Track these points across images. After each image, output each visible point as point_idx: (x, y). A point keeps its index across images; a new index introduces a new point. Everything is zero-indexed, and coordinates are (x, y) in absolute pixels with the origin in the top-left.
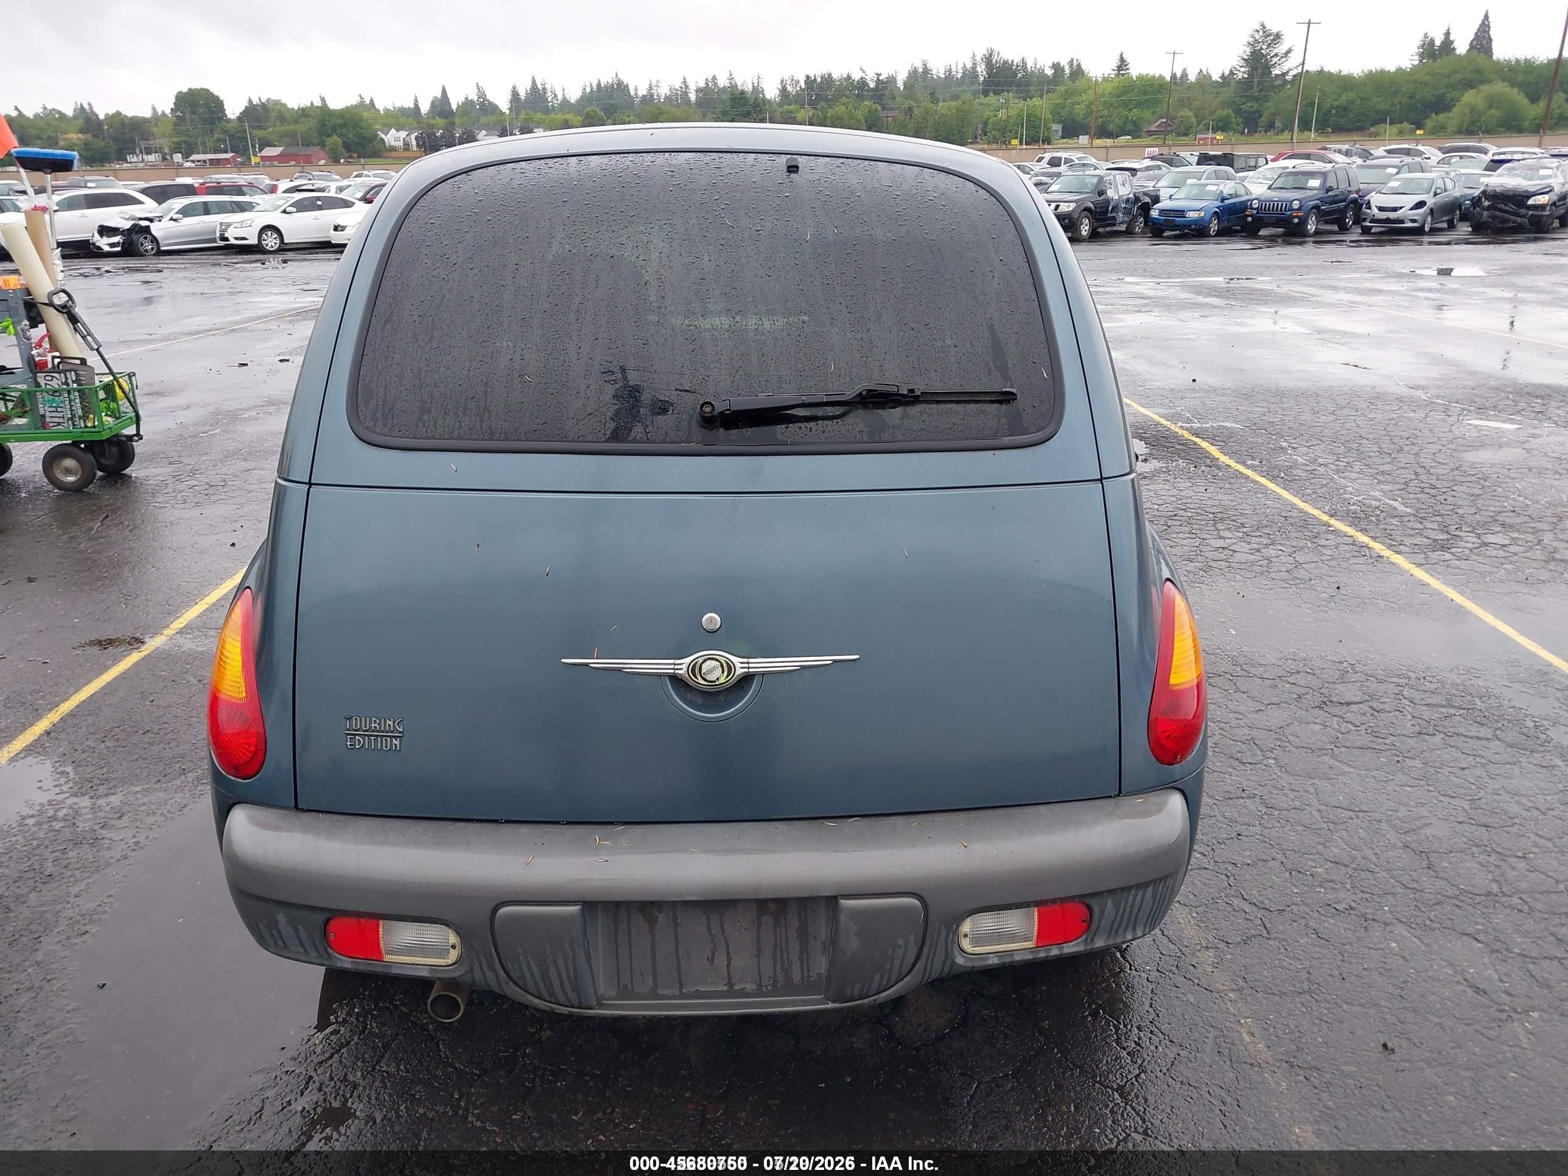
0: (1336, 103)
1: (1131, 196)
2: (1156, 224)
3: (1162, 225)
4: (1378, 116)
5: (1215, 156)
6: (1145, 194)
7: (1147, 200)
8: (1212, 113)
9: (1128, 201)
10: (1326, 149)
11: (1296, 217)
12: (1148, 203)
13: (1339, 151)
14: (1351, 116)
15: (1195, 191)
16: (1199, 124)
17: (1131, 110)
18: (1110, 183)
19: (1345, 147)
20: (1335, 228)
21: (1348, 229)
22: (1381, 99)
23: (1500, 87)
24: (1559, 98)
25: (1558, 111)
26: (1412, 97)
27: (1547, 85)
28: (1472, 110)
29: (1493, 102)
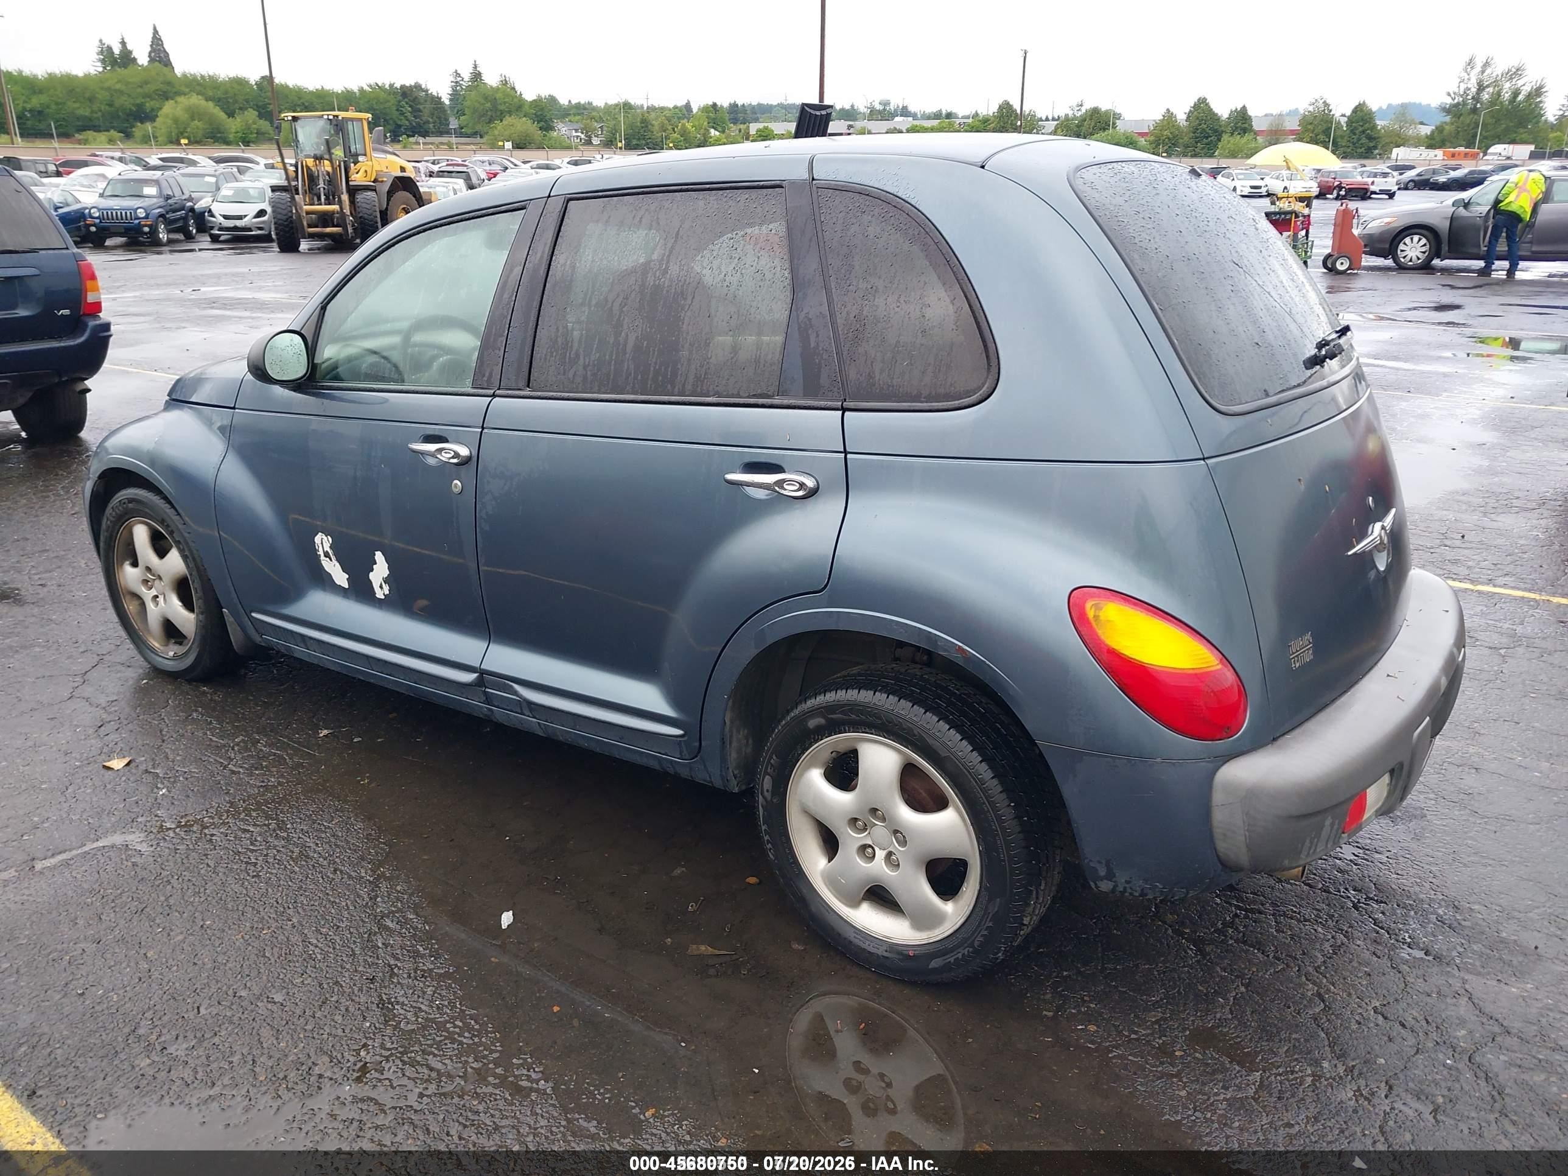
0: (28, 106)
4: (80, 123)
10: (95, 156)
11: (146, 226)
13: (112, 158)
19: (118, 154)
20: (181, 237)
21: (194, 238)
22: (78, 105)
23: (195, 100)
24: (251, 115)
25: (254, 126)
26: (110, 105)
27: (236, 102)
28: (176, 121)
29: (194, 114)
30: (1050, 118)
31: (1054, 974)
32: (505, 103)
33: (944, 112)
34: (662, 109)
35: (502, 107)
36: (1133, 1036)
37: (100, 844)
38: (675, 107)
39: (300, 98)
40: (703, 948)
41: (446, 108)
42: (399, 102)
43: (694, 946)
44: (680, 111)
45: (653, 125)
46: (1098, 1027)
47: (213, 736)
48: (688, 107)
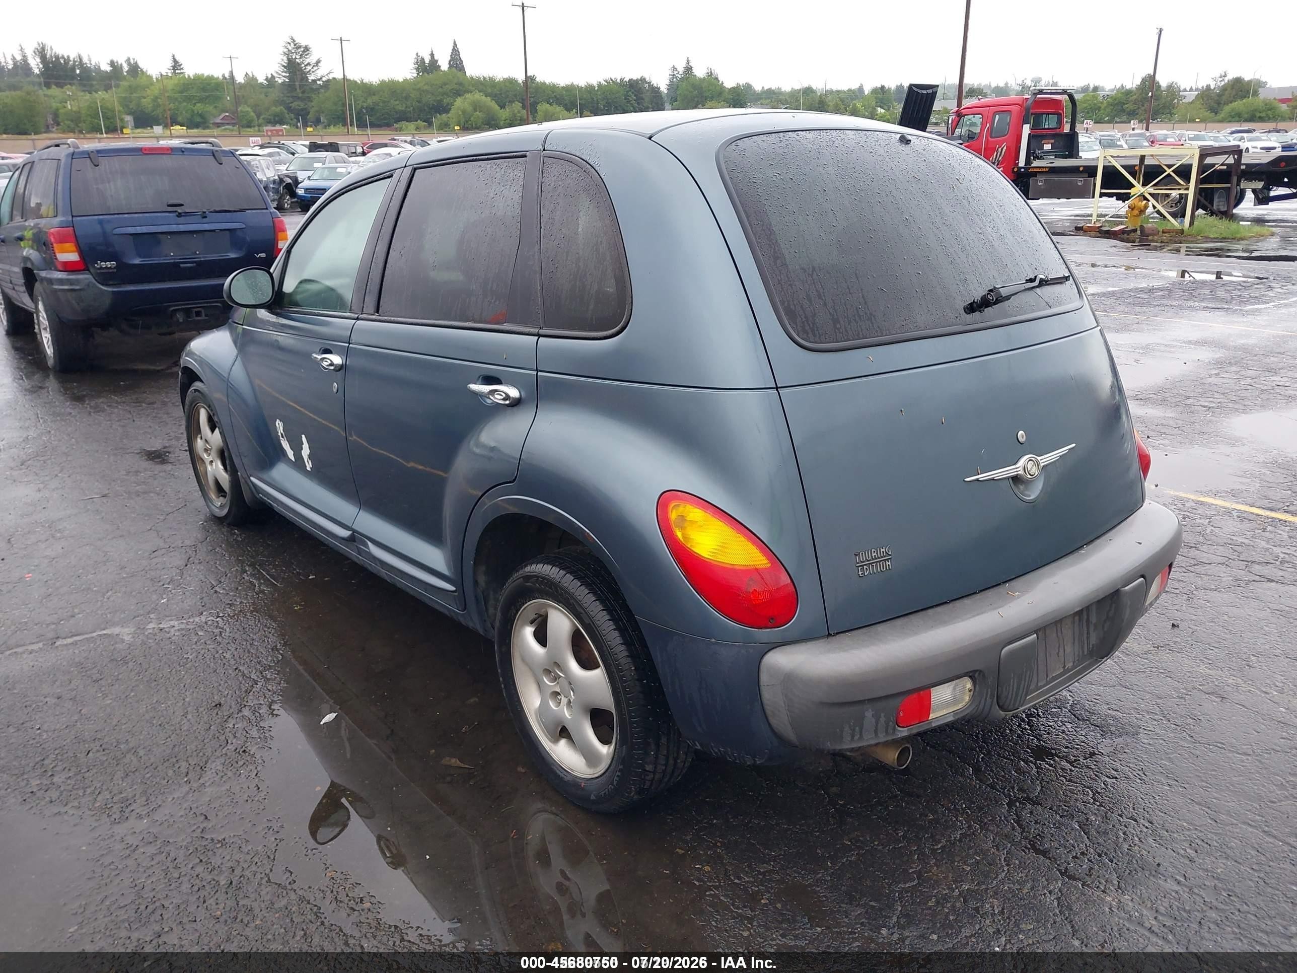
0: (365, 105)
1: (276, 177)
2: (304, 200)
3: (309, 201)
4: (398, 116)
5: (323, 144)
6: (288, 176)
7: (289, 181)
8: (268, 109)
9: (274, 182)
10: (395, 140)
12: (290, 183)
13: (405, 141)
14: (378, 115)
15: (326, 172)
16: (258, 117)
17: (195, 104)
18: (257, 167)
19: (409, 138)
22: (397, 102)
23: (478, 96)
24: (517, 106)
25: (519, 115)
26: (419, 102)
27: (507, 96)
28: (464, 112)
29: (476, 106)
30: (1194, 88)
31: (706, 821)
32: (709, 90)
33: (1092, 86)
34: (838, 92)
35: (707, 94)
36: (736, 881)
37: (104, 632)
38: (850, 90)
39: (553, 92)
40: (453, 760)
41: (663, 96)
42: (627, 92)
43: (448, 758)
44: (854, 93)
45: (829, 106)
46: (712, 869)
47: (219, 565)
48: (861, 89)
